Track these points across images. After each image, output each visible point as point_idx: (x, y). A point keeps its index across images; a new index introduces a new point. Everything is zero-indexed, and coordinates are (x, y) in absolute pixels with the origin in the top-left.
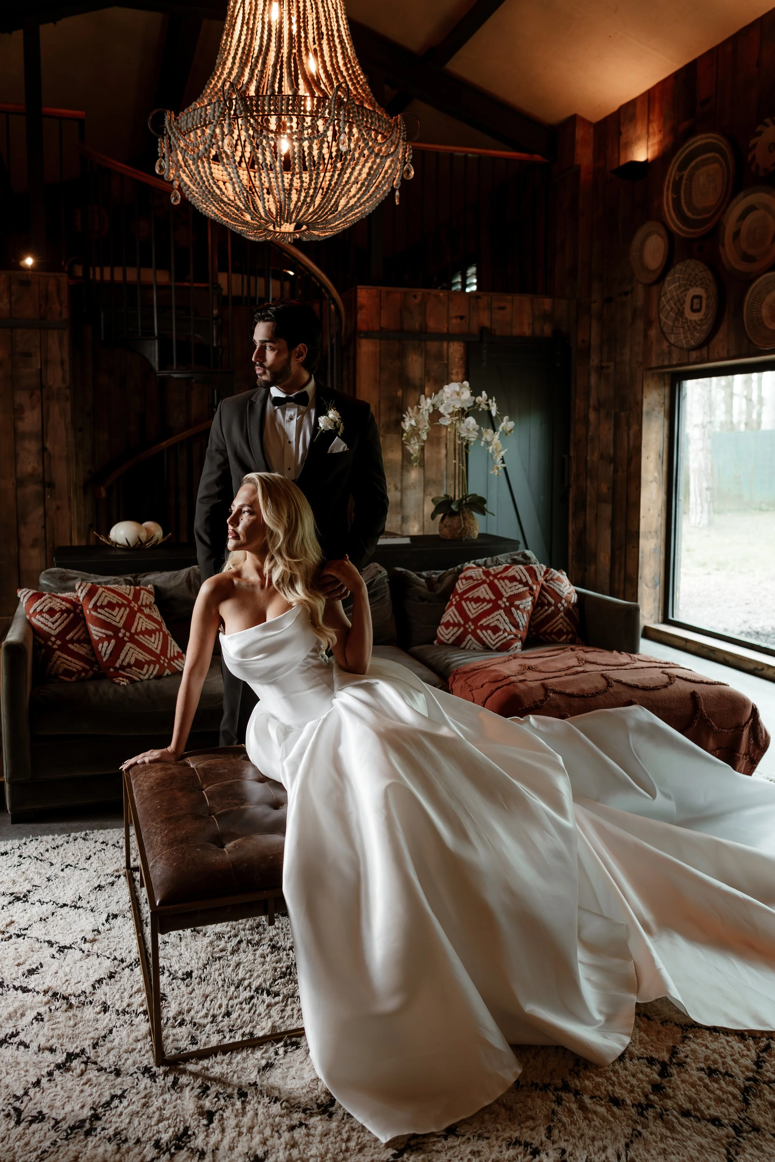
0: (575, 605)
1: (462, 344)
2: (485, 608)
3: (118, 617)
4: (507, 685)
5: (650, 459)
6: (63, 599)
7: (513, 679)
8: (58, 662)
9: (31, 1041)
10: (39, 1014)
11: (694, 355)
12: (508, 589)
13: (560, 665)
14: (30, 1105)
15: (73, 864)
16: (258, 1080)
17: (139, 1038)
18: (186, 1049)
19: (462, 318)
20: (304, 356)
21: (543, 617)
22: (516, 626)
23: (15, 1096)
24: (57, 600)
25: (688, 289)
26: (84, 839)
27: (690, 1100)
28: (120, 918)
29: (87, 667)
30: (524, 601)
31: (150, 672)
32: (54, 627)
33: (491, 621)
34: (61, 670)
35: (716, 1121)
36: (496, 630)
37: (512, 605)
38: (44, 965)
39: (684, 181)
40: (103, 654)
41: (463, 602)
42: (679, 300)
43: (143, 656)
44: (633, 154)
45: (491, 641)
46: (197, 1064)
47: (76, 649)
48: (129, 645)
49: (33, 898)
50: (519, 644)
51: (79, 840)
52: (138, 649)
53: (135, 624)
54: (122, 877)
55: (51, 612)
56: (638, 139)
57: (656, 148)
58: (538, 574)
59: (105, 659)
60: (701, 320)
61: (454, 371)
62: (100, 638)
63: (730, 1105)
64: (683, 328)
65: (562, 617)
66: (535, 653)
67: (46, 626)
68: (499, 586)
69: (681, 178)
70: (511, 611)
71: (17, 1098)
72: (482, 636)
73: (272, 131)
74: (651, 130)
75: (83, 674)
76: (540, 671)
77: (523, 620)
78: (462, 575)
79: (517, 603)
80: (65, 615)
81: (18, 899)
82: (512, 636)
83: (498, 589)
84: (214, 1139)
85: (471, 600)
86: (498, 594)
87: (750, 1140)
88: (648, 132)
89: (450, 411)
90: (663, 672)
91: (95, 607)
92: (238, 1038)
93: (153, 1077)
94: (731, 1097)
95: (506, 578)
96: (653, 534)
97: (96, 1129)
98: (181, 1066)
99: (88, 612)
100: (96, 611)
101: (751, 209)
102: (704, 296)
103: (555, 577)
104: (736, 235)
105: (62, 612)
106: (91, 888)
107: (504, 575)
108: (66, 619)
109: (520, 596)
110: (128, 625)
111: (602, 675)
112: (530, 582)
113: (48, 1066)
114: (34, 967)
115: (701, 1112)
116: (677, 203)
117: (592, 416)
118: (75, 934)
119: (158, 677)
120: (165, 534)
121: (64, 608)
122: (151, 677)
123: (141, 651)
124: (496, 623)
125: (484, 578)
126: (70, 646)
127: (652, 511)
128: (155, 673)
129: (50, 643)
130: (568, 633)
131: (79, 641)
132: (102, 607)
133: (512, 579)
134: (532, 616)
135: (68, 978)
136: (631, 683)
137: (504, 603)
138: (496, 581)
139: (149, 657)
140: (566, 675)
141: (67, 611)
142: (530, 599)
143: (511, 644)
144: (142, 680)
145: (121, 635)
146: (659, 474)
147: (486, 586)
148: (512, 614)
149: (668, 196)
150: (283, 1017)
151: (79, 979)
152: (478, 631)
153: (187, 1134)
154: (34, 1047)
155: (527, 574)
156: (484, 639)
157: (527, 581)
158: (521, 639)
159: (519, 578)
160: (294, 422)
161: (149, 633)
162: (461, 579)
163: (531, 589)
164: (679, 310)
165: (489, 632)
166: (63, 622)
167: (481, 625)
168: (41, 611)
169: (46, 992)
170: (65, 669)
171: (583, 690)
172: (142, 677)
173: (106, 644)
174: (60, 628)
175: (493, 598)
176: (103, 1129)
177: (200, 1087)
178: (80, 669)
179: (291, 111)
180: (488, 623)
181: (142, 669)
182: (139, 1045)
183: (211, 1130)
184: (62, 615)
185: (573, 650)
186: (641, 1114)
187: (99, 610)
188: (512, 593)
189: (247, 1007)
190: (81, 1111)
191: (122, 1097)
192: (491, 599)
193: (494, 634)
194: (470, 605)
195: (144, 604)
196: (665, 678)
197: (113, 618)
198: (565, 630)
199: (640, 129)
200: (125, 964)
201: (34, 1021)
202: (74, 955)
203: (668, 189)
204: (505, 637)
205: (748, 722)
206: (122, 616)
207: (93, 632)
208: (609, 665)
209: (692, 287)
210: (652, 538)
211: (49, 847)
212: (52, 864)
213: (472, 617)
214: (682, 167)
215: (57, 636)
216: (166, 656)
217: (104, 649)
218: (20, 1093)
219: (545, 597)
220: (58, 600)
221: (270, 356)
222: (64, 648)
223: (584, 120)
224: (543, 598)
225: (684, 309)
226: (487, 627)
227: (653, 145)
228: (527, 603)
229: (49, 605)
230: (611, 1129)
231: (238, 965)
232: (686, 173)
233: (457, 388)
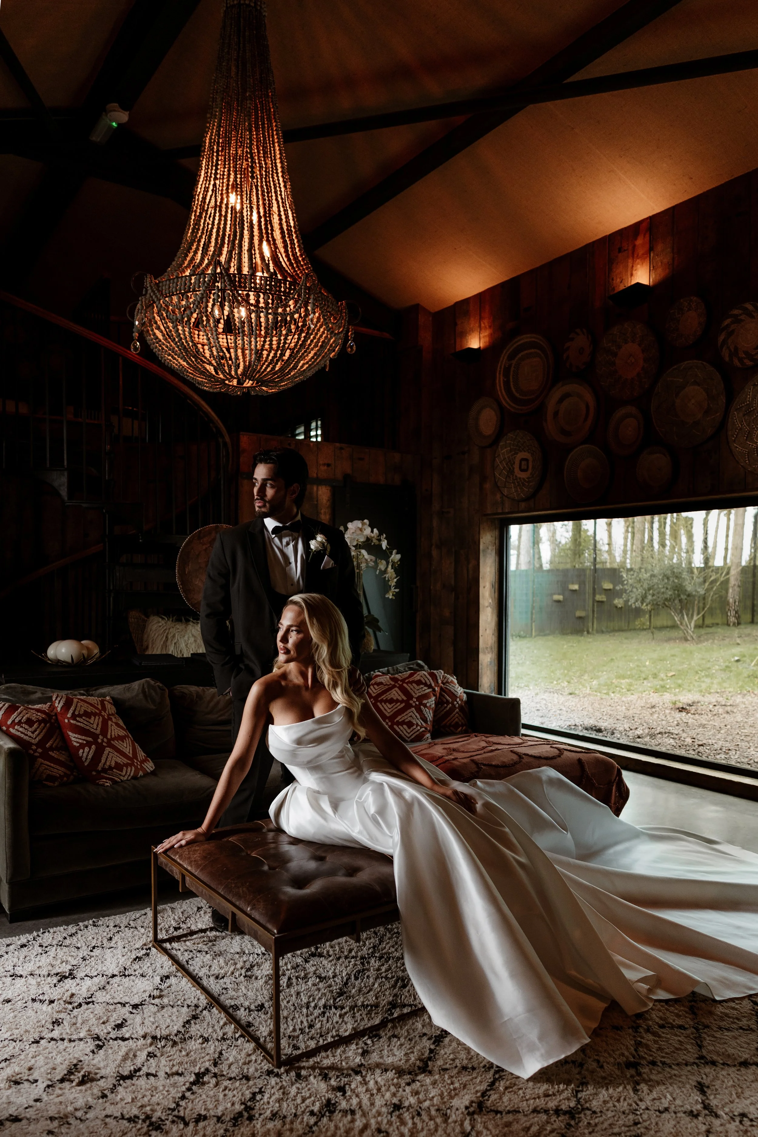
0: (466, 702)
1: (329, 488)
2: (399, 707)
3: (95, 724)
4: (443, 763)
5: (486, 588)
6: (38, 710)
7: (446, 758)
8: (40, 769)
9: (156, 1072)
10: (149, 1053)
11: (523, 505)
12: (417, 691)
13: (475, 747)
14: (187, 1112)
15: (99, 944)
16: (363, 1062)
17: (250, 1053)
18: (292, 1054)
19: (328, 465)
20: (297, 494)
21: (443, 713)
22: (425, 720)
23: (169, 1109)
24: (32, 711)
25: (517, 453)
26: (94, 926)
27: (661, 1018)
28: (172, 978)
29: (68, 772)
30: (430, 700)
31: (128, 774)
32: (34, 736)
33: (406, 717)
34: (44, 776)
35: (681, 1027)
36: (410, 724)
37: (421, 704)
38: (128, 1020)
39: (512, 369)
40: (84, 759)
41: (379, 704)
42: (510, 461)
43: (122, 760)
44: (467, 342)
45: (407, 734)
46: (307, 1061)
47: (56, 756)
48: (108, 749)
49: (80, 974)
50: (428, 735)
51: (90, 927)
52: (116, 753)
53: (109, 731)
54: (153, 949)
55: (30, 722)
56: (472, 330)
57: (487, 339)
58: (438, 678)
59: (86, 764)
60: (528, 478)
61: (322, 511)
62: (81, 744)
63: (686, 1017)
64: (514, 483)
65: (457, 713)
66: (450, 740)
67: (26, 735)
68: (409, 689)
69: (510, 366)
70: (421, 708)
71: (173, 1110)
72: (399, 730)
73: (252, 305)
74: (483, 325)
75: (65, 779)
76: (463, 752)
77: (429, 715)
78: (373, 682)
79: (425, 702)
80: (43, 725)
81: (66, 977)
82: (423, 729)
83: (408, 691)
84: (355, 1101)
85: (386, 701)
86: (409, 696)
87: (705, 1033)
88: (480, 326)
89: (355, 544)
90: (551, 747)
91: (74, 717)
92: (330, 1040)
93: (278, 1075)
94: (684, 1013)
95: (413, 682)
96: (489, 649)
97: (254, 1116)
98: (297, 1065)
99: (66, 721)
100: (75, 719)
101: (567, 396)
102: (530, 459)
103: (449, 681)
104: (556, 414)
105: (40, 722)
106: (131, 960)
107: (411, 679)
108: (44, 728)
109: (426, 696)
110: (104, 731)
111: (511, 751)
112: (433, 685)
113: (184, 1085)
114: (119, 1022)
115: (671, 1024)
116: (507, 384)
117: (435, 553)
118: (140, 994)
119: (135, 778)
120: (102, 651)
121: (40, 718)
122: (130, 778)
123: (118, 755)
124: (409, 719)
125: (393, 683)
126: (50, 753)
127: (488, 631)
128: (132, 774)
129: (31, 752)
130: (462, 726)
131: (57, 749)
132: (80, 716)
133: (419, 682)
134: (435, 712)
135: (157, 1024)
136: (534, 754)
137: (414, 702)
138: (405, 685)
139: (125, 761)
140: (485, 753)
141: (43, 721)
142: (433, 698)
143: (424, 735)
144: (122, 781)
145: (100, 741)
146: (492, 600)
147: (396, 689)
148: (422, 711)
149: (500, 380)
150: (357, 1021)
151: (167, 1024)
152: (395, 727)
153: (331, 1103)
154: (161, 1074)
155: (430, 678)
156: (401, 733)
157: (431, 684)
158: (429, 731)
159: (424, 681)
160: (291, 546)
161: (121, 738)
162: (373, 685)
163: (434, 690)
164: (510, 469)
165: (405, 726)
166: (41, 732)
167: (398, 721)
168: (20, 721)
169: (144, 1037)
170: (49, 775)
171: (504, 762)
172: (122, 778)
173: (87, 749)
174: (39, 738)
175: (405, 698)
176: (260, 1114)
177: (320, 1075)
178: (62, 774)
179: (268, 290)
180: (402, 719)
181: (122, 771)
182: (253, 1058)
183: (348, 1098)
184: (40, 724)
185: (476, 736)
186: (636, 1032)
187: (78, 719)
188: (420, 694)
189: (325, 1019)
190: (233, 1108)
191: (261, 1092)
192: (403, 699)
193: (409, 728)
194: (385, 706)
195: (110, 713)
196: (557, 752)
197: (91, 726)
198: (460, 723)
199: (473, 323)
200: (200, 1009)
201: (149, 1058)
202: (149, 1009)
203: (500, 374)
204: (419, 730)
205: (615, 780)
206: (98, 724)
207: (73, 739)
208: (511, 745)
209: (521, 451)
210: (489, 653)
211: (65, 935)
212: (78, 948)
213: (388, 715)
214: (511, 357)
215: (38, 745)
216: (137, 760)
217: (85, 755)
218: (173, 1106)
219: (444, 696)
220: (34, 711)
221: (270, 492)
222: (45, 755)
223: (425, 310)
224: (442, 698)
225: (514, 468)
226: (403, 723)
227: (484, 337)
228: (431, 702)
229: (27, 716)
230: (621, 1043)
231: (298, 994)
232: (514, 362)
233: (360, 525)
